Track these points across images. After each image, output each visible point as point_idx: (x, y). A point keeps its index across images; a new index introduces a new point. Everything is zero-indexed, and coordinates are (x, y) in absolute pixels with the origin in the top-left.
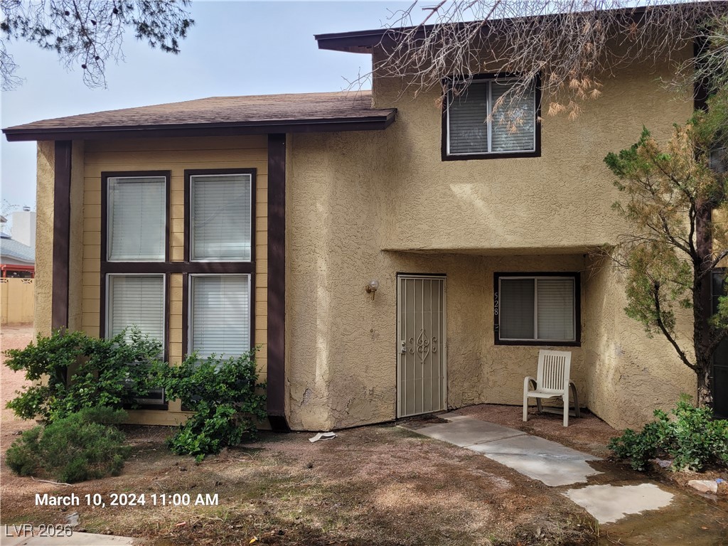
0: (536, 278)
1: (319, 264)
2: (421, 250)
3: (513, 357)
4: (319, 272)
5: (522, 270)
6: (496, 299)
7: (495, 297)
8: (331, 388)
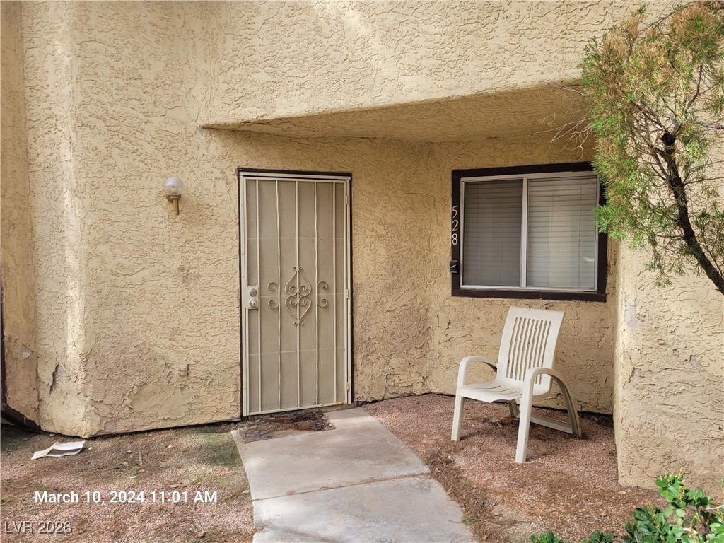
0: (525, 177)
1: (62, 150)
2: (260, 123)
3: (483, 317)
4: (64, 163)
5: (500, 163)
6: (455, 217)
7: (453, 213)
8: (91, 365)
